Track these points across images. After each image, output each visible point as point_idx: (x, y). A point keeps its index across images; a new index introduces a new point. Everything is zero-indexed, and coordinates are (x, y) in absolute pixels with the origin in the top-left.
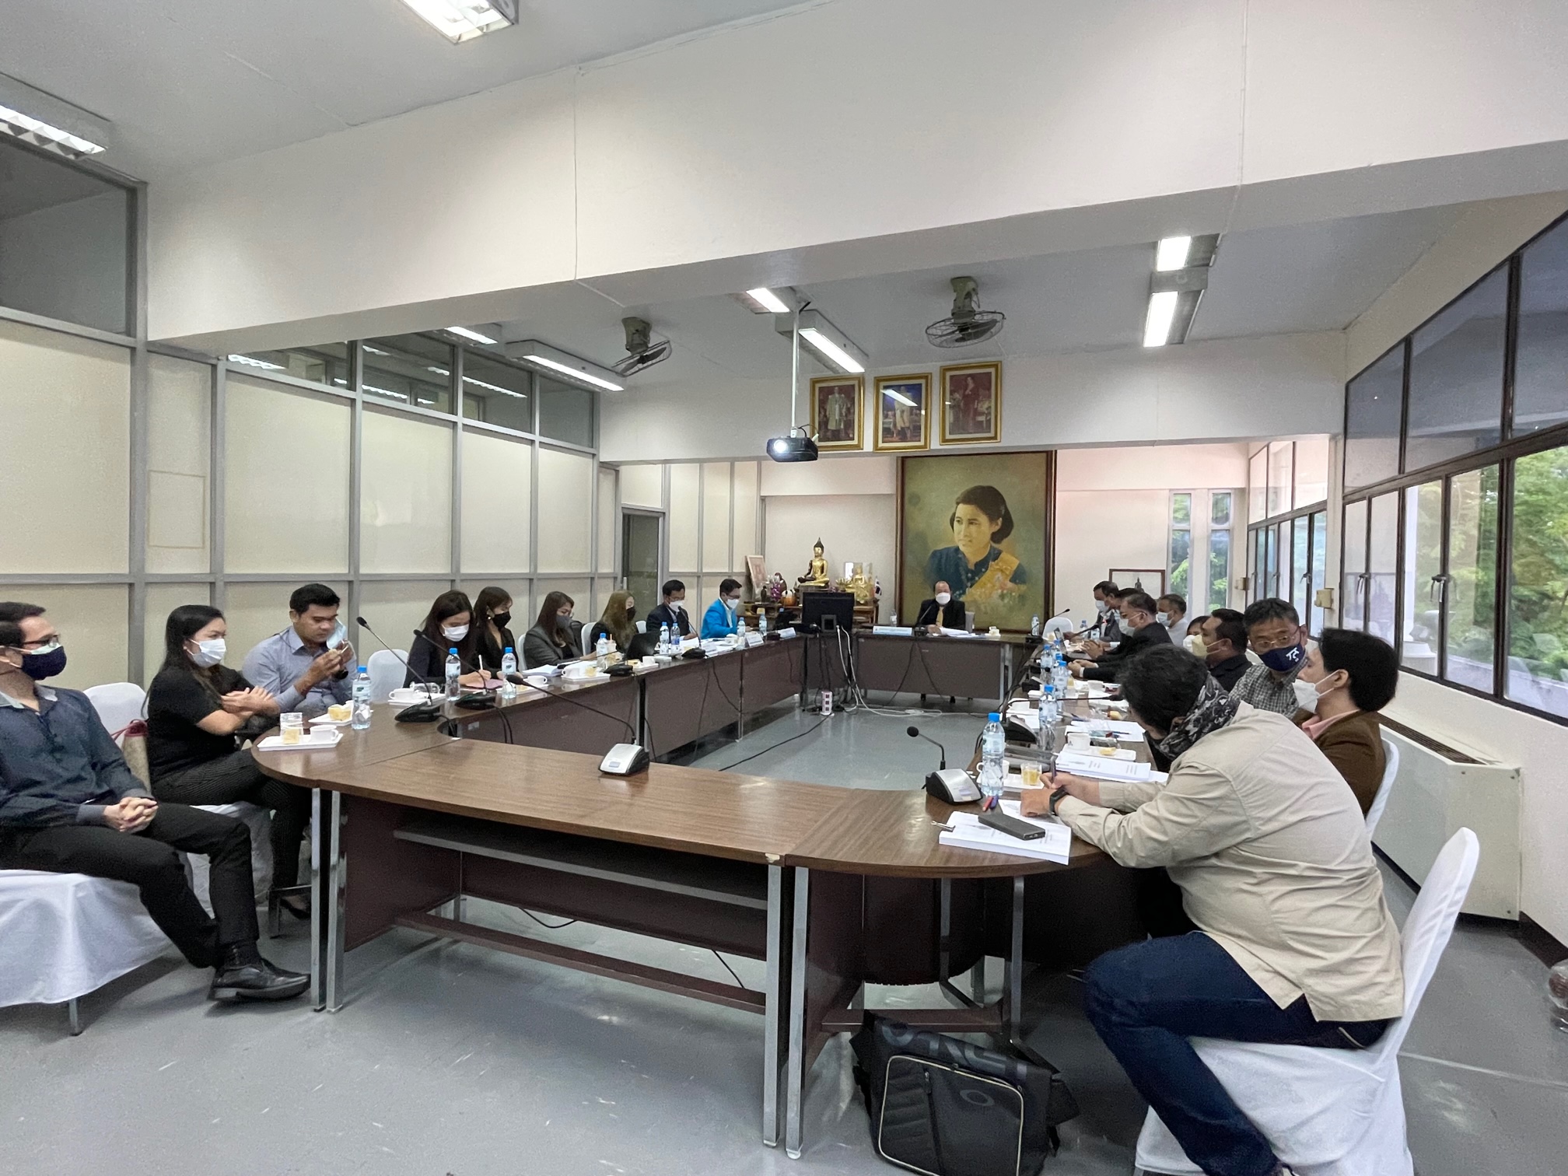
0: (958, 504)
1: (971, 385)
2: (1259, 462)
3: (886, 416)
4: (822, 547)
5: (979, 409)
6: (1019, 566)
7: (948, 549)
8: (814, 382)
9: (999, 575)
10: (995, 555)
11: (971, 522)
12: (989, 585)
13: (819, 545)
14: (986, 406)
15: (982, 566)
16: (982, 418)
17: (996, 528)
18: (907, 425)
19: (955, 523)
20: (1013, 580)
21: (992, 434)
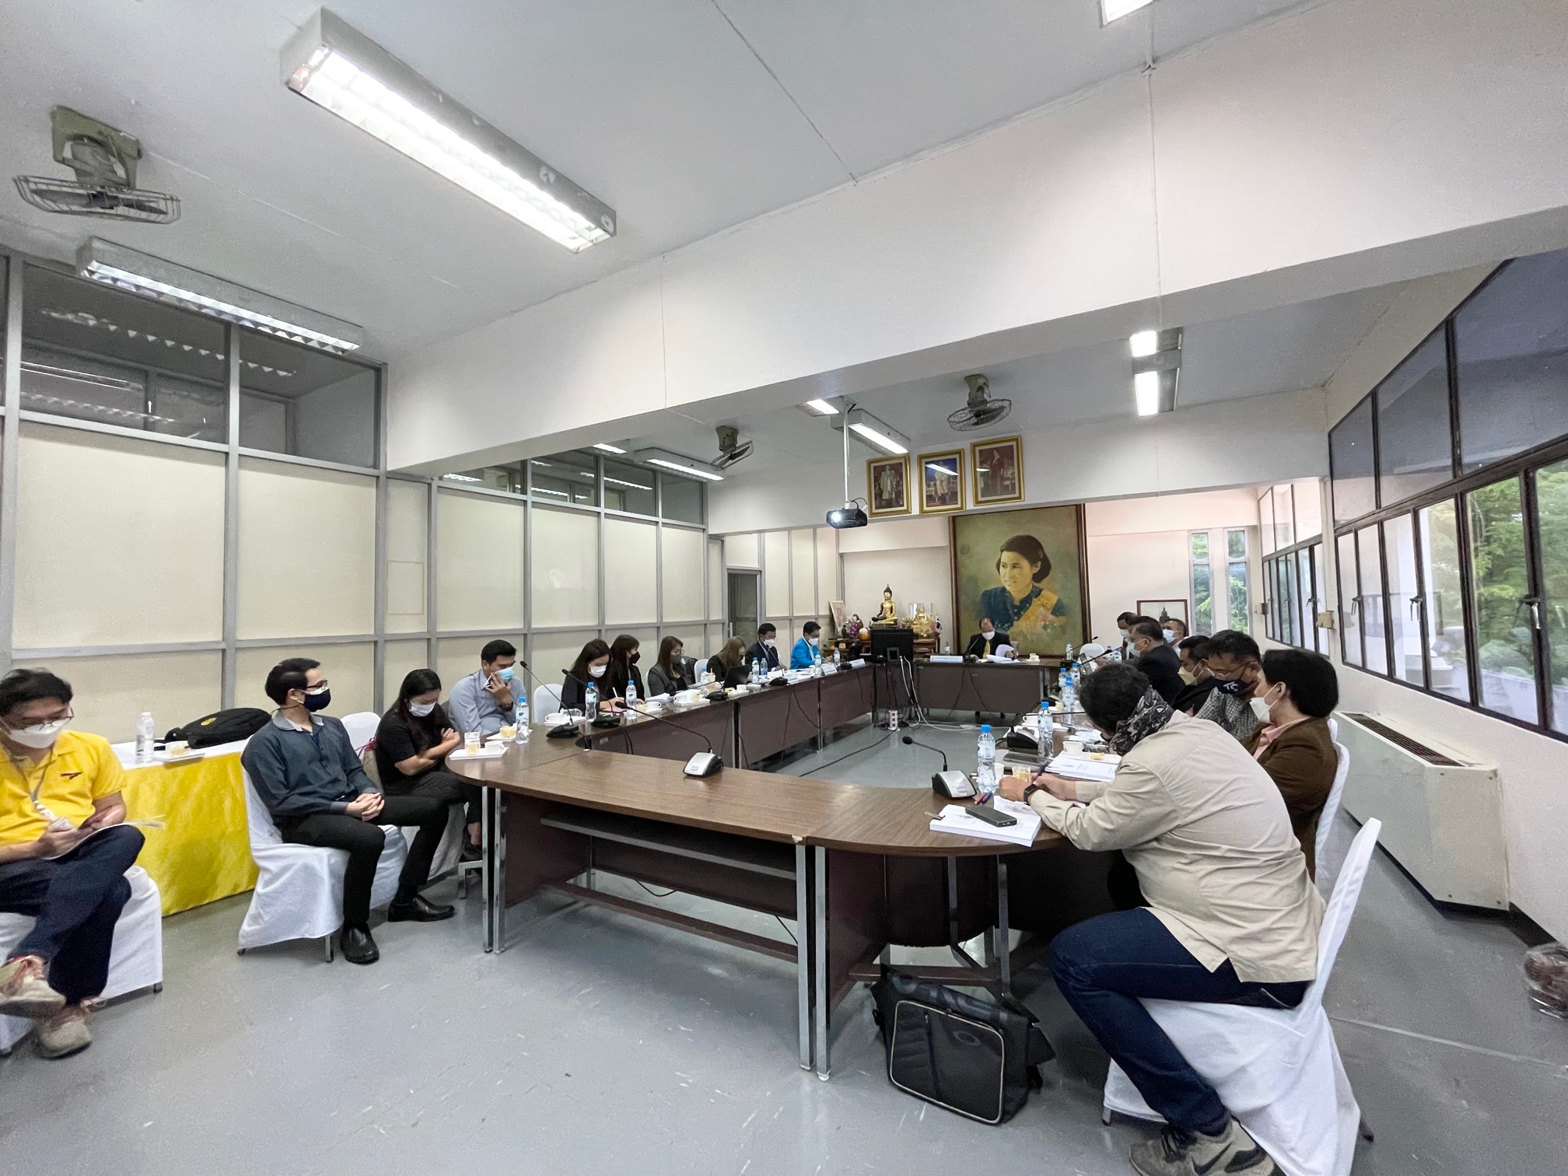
0: (1002, 551)
1: (997, 456)
2: (1266, 503)
3: (928, 486)
4: (891, 592)
5: (1005, 476)
6: (1059, 601)
7: (995, 589)
8: (870, 463)
9: (1042, 609)
10: (1036, 593)
11: (1014, 566)
12: (1033, 618)
13: (888, 590)
14: (1010, 472)
15: (1026, 602)
16: (1007, 483)
17: (1036, 570)
18: (946, 491)
19: (1001, 568)
20: (1053, 613)
21: (1017, 495)
